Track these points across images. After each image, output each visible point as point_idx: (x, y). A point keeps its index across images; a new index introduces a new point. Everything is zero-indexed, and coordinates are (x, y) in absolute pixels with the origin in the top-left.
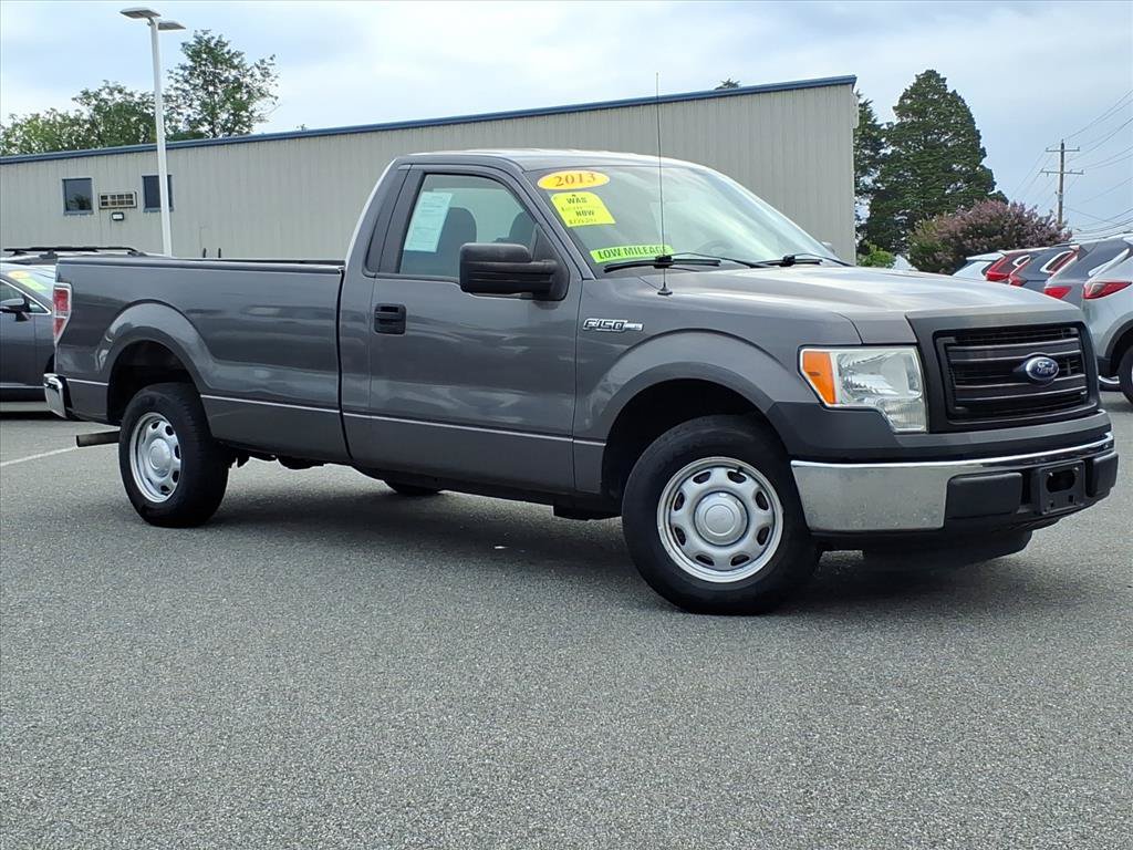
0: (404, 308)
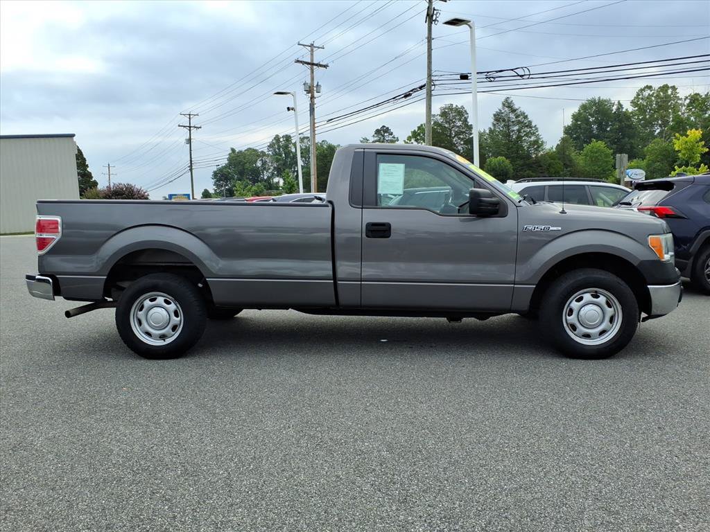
0: (390, 225)
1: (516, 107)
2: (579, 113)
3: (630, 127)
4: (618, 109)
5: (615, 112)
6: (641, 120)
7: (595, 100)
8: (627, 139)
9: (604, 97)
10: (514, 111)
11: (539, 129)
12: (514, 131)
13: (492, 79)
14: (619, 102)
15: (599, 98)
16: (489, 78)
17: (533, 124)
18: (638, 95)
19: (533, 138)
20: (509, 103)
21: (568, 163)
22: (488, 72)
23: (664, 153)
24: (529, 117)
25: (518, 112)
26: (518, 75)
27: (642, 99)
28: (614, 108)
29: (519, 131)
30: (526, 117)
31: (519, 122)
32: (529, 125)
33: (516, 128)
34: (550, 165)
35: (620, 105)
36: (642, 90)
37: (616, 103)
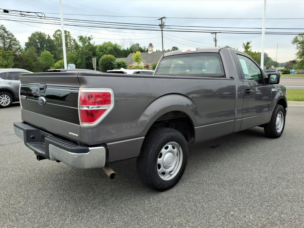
1: (7, 30)
2: (31, 37)
3: (54, 46)
4: (48, 38)
5: (47, 39)
6: (57, 43)
7: (38, 32)
8: (53, 51)
9: (42, 32)
10: (6, 32)
11: (20, 43)
12: (7, 42)
13: (24, 16)
14: (48, 35)
15: (40, 32)
16: (22, 15)
17: (17, 40)
18: (55, 33)
19: (18, 47)
20: (3, 28)
21: (35, 59)
22: (21, 12)
23: (72, 58)
24: (14, 36)
25: (9, 33)
26: (39, 16)
27: (57, 35)
28: (47, 37)
29: (10, 42)
30: (13, 36)
31: (10, 38)
32: (15, 40)
33: (8, 40)
34: (27, 60)
35: (49, 37)
36: (57, 31)
37: (47, 35)
